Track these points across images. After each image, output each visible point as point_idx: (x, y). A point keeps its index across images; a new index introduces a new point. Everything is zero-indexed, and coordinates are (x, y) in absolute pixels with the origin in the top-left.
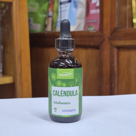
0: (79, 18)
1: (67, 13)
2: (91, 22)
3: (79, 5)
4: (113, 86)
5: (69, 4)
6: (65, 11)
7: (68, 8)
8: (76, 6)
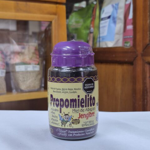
0: (118, 34)
1: (106, 29)
2: (128, 38)
3: (118, 21)
4: (145, 103)
5: (108, 20)
6: (104, 27)
7: (107, 24)
8: (115, 22)
